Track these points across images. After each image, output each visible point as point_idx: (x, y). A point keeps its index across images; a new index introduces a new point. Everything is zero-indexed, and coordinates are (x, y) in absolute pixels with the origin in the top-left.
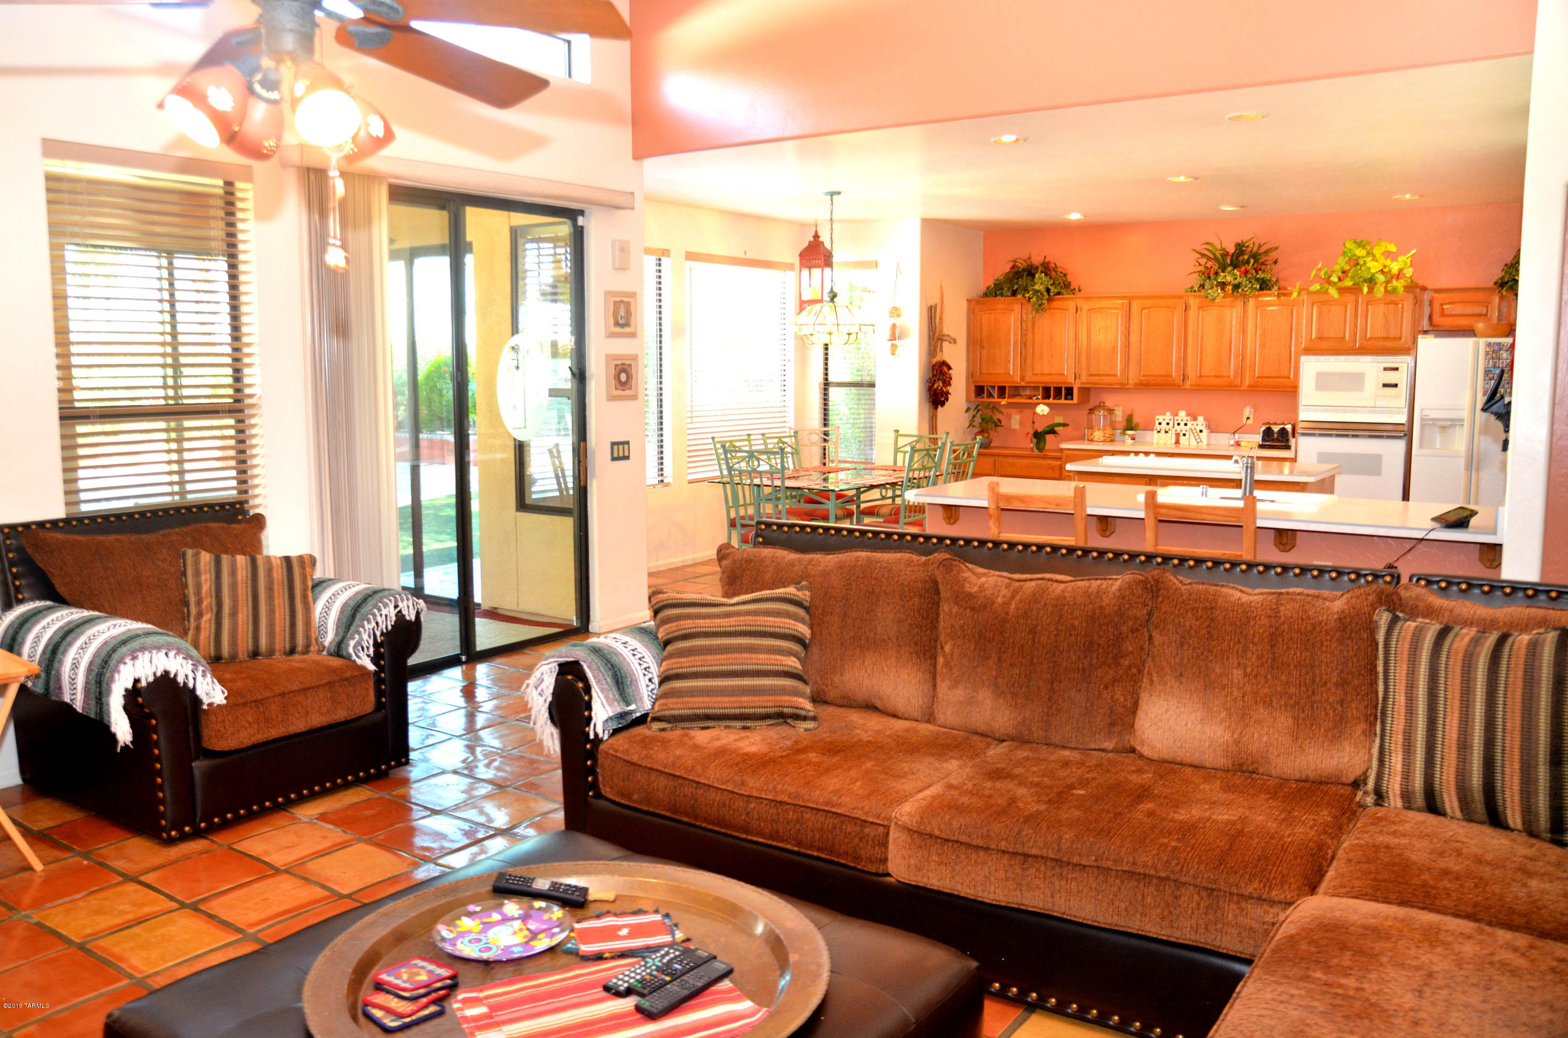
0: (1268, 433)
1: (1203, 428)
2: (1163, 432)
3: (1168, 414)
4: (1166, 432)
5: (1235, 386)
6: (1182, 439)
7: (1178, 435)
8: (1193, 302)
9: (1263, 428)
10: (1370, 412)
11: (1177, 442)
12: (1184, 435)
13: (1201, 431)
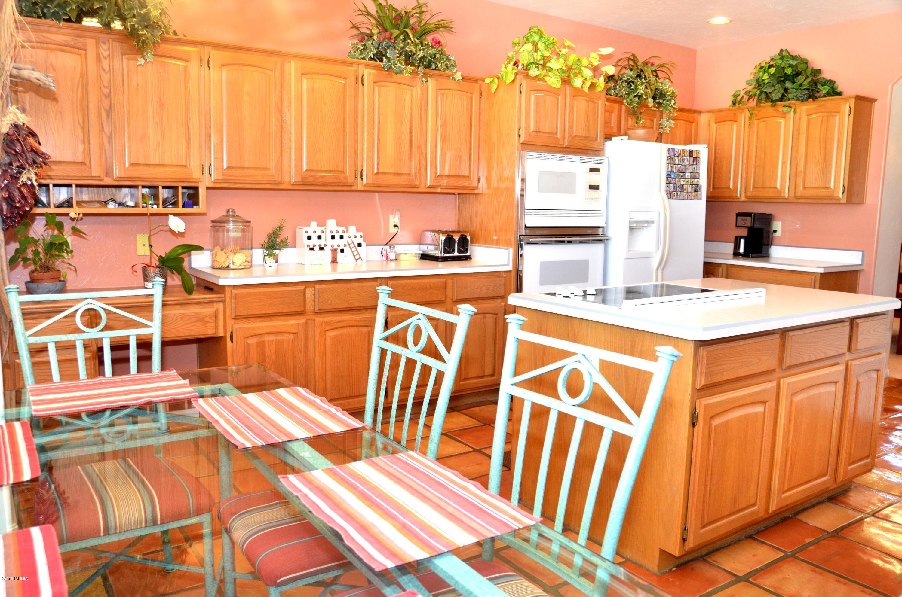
0: (449, 242)
1: (361, 240)
2: (317, 248)
3: (314, 224)
4: (321, 249)
5: (415, 187)
6: (339, 255)
7: (334, 251)
8: (368, 74)
9: (443, 238)
10: (580, 216)
11: (334, 261)
12: (342, 251)
13: (360, 245)
